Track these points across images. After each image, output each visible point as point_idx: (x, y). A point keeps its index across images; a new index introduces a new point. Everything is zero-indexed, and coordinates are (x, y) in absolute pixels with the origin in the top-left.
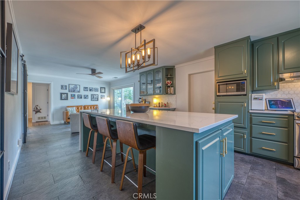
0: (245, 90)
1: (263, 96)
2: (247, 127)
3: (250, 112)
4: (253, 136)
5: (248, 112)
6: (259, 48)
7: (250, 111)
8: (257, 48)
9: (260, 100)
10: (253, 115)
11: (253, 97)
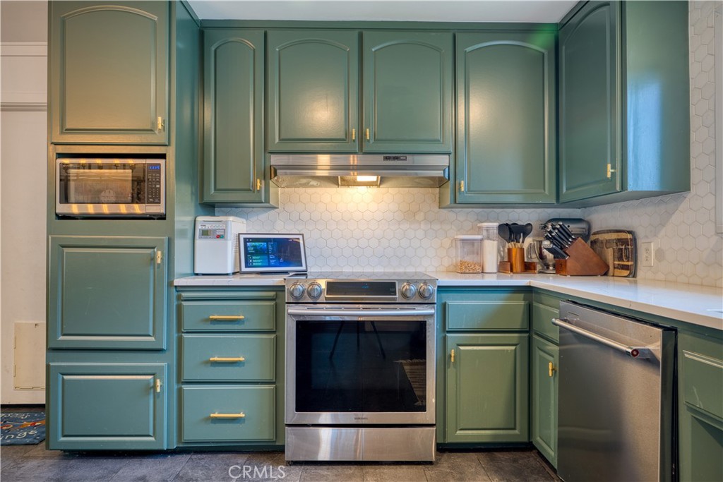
0: (160, 200)
1: (226, 223)
2: (165, 347)
3: (175, 284)
4: (187, 376)
5: (170, 284)
6: (218, 51)
7: (177, 282)
8: (213, 49)
9: (218, 237)
10: (185, 295)
11: (199, 227)
